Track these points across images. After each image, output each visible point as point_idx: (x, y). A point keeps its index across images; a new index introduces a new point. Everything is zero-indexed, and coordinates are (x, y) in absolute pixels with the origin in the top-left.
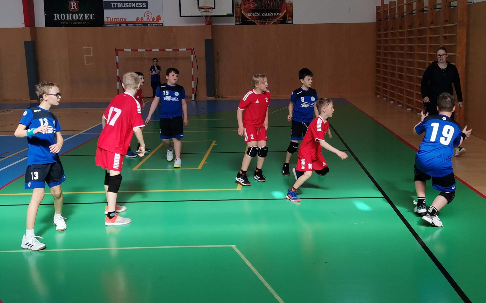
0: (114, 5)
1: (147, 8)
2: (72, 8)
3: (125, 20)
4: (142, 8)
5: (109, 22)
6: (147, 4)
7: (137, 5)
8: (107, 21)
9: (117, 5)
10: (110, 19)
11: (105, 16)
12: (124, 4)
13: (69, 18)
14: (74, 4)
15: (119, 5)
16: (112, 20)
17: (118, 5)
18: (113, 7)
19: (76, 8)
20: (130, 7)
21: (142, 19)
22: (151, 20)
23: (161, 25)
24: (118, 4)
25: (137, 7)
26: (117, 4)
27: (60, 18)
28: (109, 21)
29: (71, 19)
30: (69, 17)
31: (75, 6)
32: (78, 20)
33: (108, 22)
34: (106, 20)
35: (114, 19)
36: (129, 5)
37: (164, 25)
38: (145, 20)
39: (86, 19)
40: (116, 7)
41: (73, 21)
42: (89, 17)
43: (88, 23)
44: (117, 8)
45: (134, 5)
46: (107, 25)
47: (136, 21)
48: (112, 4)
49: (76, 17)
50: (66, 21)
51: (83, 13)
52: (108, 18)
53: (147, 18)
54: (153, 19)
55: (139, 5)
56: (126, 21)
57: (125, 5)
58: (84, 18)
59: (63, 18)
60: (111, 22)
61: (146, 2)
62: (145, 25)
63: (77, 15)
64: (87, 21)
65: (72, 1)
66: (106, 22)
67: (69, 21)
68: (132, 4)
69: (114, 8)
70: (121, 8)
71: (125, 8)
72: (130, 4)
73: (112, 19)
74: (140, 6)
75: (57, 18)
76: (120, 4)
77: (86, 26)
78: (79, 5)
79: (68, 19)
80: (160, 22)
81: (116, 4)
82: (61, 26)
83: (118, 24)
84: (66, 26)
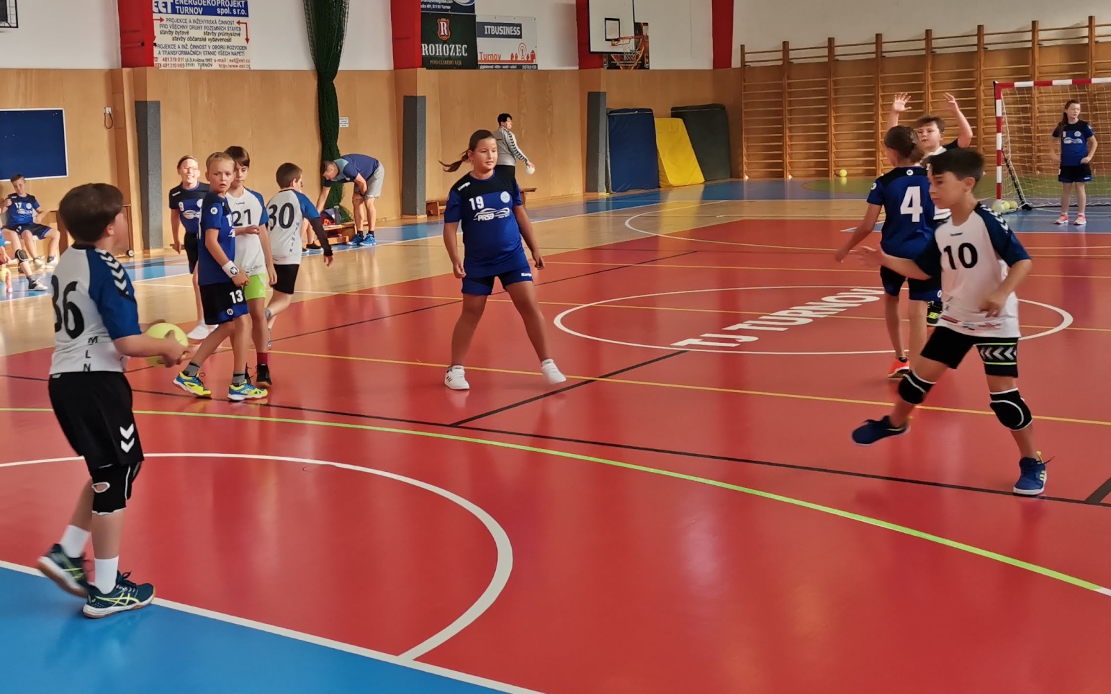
0: (488, 29)
1: (520, 37)
2: (442, 33)
3: (499, 58)
4: (516, 37)
5: (483, 61)
6: (521, 30)
7: (511, 31)
8: (481, 59)
9: (491, 29)
10: (485, 55)
11: (479, 50)
12: (498, 27)
13: (439, 51)
15: (494, 30)
16: (486, 58)
18: (486, 33)
19: (446, 32)
20: (504, 34)
21: (517, 57)
22: (526, 59)
23: (535, 67)
24: (492, 27)
25: (512, 34)
27: (428, 51)
28: (483, 58)
32: (450, 58)
34: (479, 58)
35: (489, 55)
36: (503, 29)
37: (539, 68)
38: (519, 59)
39: (458, 54)
40: (489, 33)
41: (444, 58)
42: (462, 49)
43: (460, 62)
44: (491, 36)
45: (507, 30)
46: (481, 67)
47: (510, 59)
48: (486, 27)
49: (446, 50)
50: (436, 57)
51: (455, 43)
52: (481, 53)
53: (521, 55)
54: (528, 57)
55: (514, 32)
56: (501, 59)
57: (500, 31)
58: (456, 53)
59: (432, 51)
60: (485, 61)
61: (520, 25)
62: (519, 67)
63: (447, 47)
64: (459, 58)
65: (442, 19)
66: (480, 61)
67: (440, 58)
68: (506, 28)
69: (488, 36)
70: (495, 36)
71: (500, 36)
72: (504, 27)
75: (425, 51)
76: (494, 27)
77: (458, 68)
78: (450, 28)
79: (438, 54)
80: (534, 63)
81: (489, 27)
82: (431, 67)
83: (491, 65)
84: (436, 67)
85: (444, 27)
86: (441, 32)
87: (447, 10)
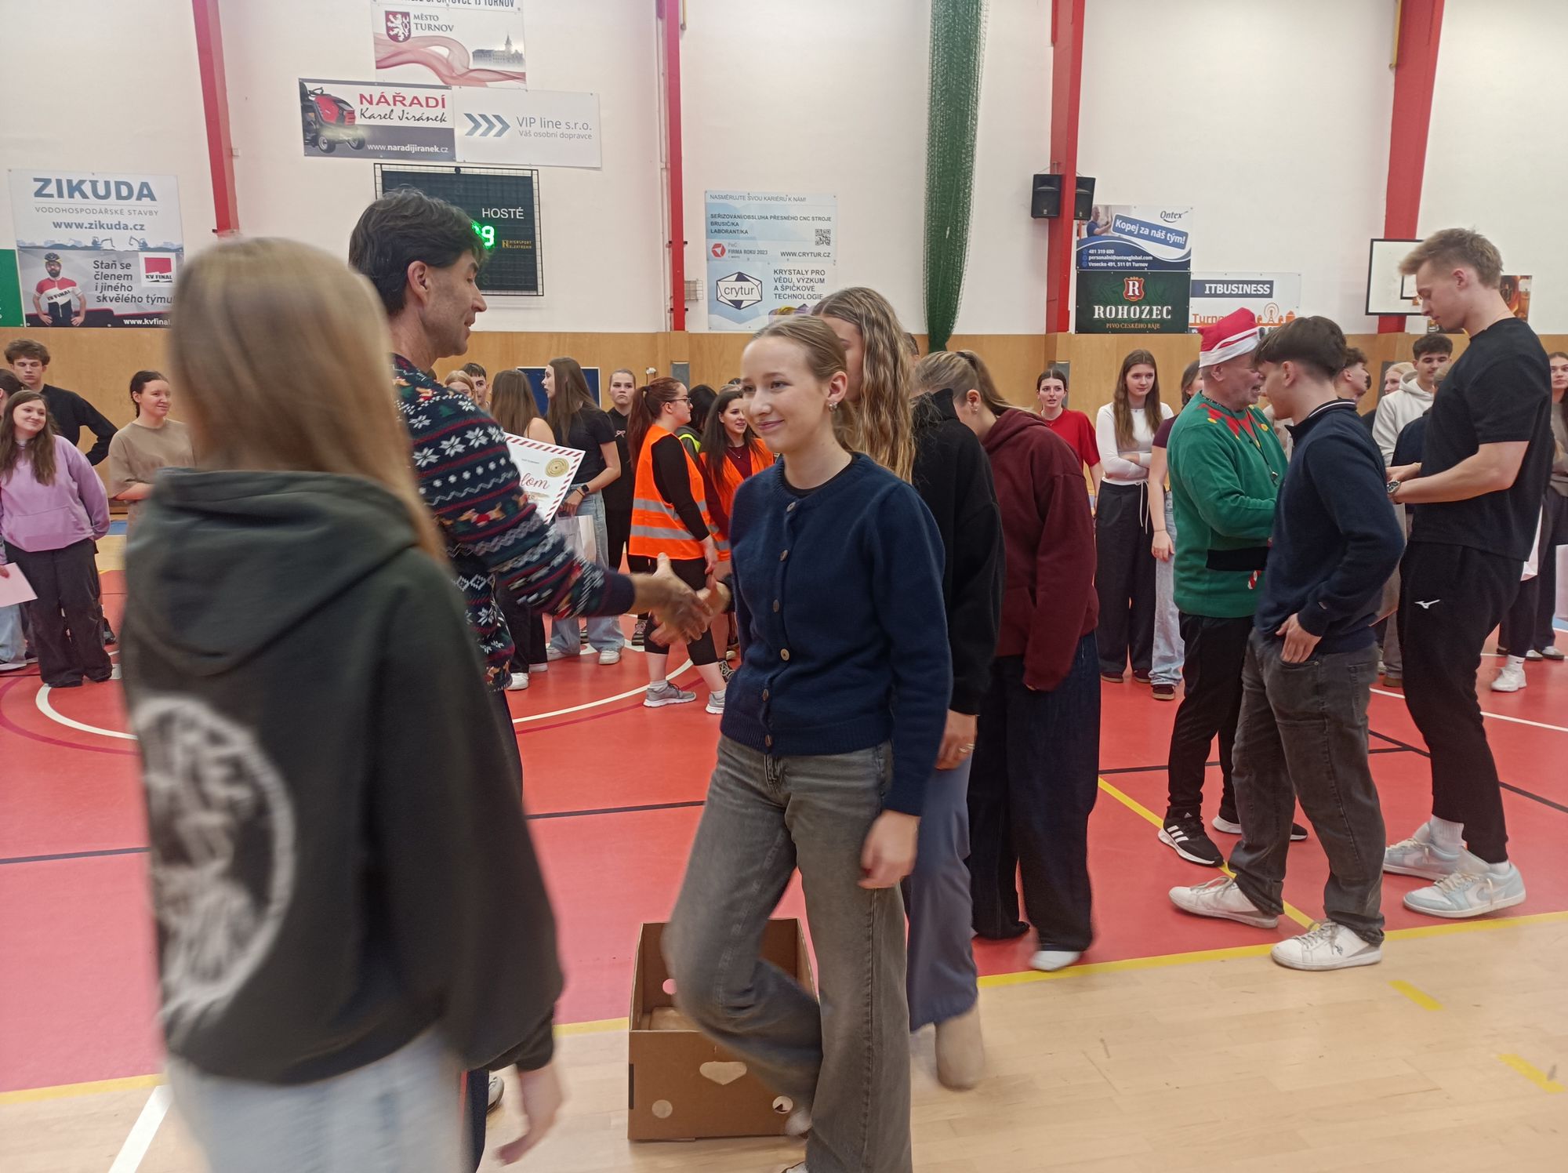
0: (1210, 288)
1: (1270, 295)
2: (1131, 293)
4: (1263, 296)
5: (1197, 324)
6: (1271, 289)
7: (1253, 289)
8: (1193, 322)
9: (1216, 288)
10: (1200, 317)
11: (1191, 312)
12: (1230, 285)
13: (1123, 314)
14: (1134, 285)
15: (1220, 289)
16: (1202, 320)
17: (1218, 289)
18: (1207, 292)
19: (1137, 293)
20: (1240, 292)
24: (1219, 285)
25: (1253, 292)
26: (1215, 285)
27: (1105, 314)
28: (1198, 321)
29: (1125, 316)
30: (1123, 312)
31: (1136, 288)
32: (1140, 320)
33: (1195, 324)
34: (1191, 320)
36: (1238, 288)
39: (1154, 317)
40: (1213, 292)
41: (1130, 321)
42: (1161, 311)
43: (1158, 326)
44: (1216, 295)
45: (1247, 289)
46: (1193, 331)
48: (1207, 286)
49: (1135, 312)
50: (1115, 320)
51: (1149, 304)
52: (1195, 315)
53: (1268, 315)
55: (1258, 290)
57: (1232, 290)
58: (1151, 315)
59: (1111, 314)
61: (1271, 283)
63: (1138, 308)
64: (1156, 321)
65: (1131, 278)
66: (1192, 324)
67: (1123, 321)
68: (1245, 286)
69: (1210, 295)
70: (1223, 295)
71: (1231, 296)
72: (1241, 286)
73: (1204, 318)
74: (1258, 293)
75: (1099, 313)
76: (1221, 285)
77: (1152, 331)
78: (1144, 288)
79: (1120, 316)
81: (1213, 286)
82: (1106, 331)
84: (1114, 331)
85: (1133, 287)
86: (1128, 292)
87: (1143, 268)
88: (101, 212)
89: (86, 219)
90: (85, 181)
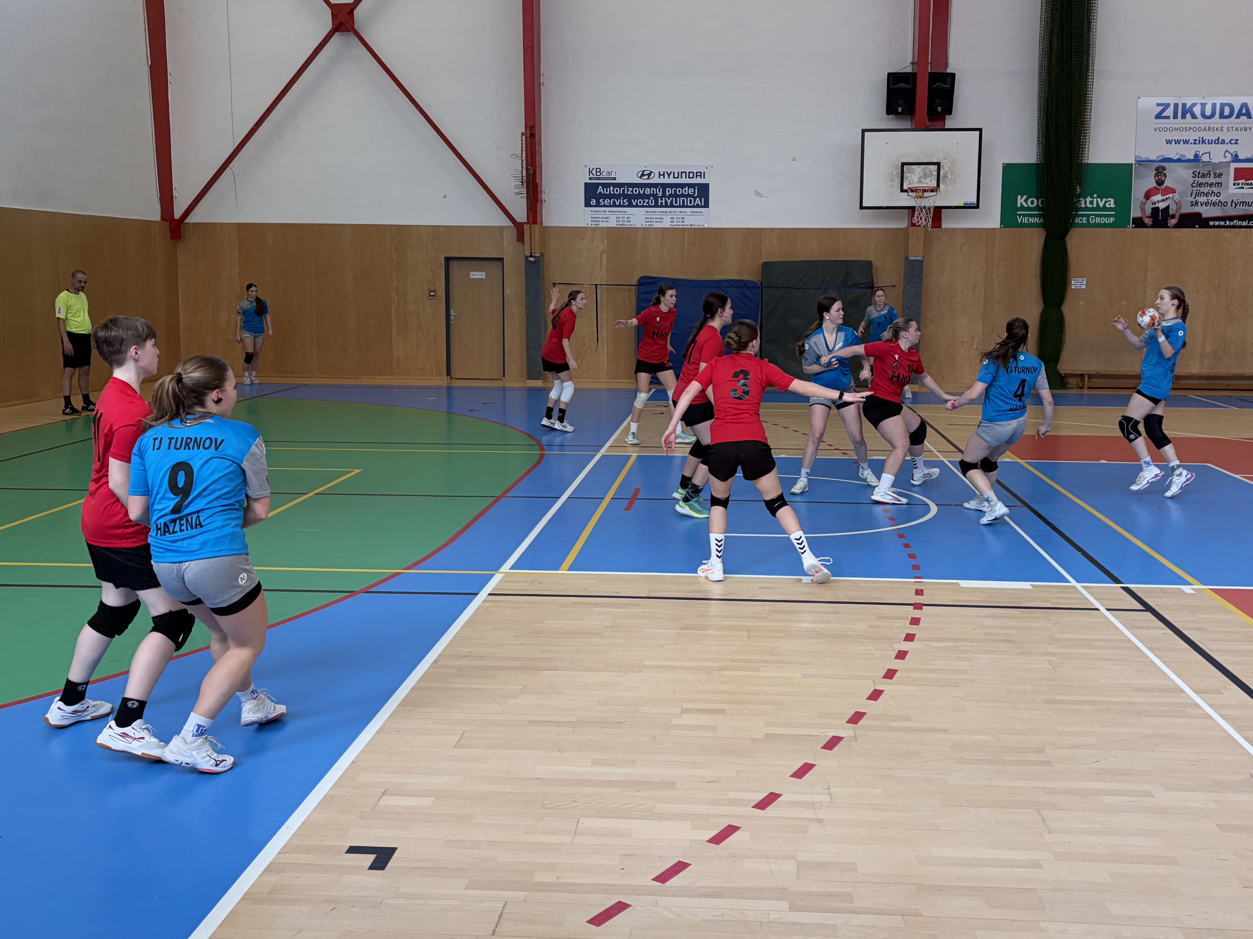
88: (1205, 129)
89: (1192, 136)
90: (1197, 103)
